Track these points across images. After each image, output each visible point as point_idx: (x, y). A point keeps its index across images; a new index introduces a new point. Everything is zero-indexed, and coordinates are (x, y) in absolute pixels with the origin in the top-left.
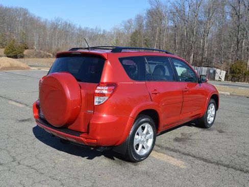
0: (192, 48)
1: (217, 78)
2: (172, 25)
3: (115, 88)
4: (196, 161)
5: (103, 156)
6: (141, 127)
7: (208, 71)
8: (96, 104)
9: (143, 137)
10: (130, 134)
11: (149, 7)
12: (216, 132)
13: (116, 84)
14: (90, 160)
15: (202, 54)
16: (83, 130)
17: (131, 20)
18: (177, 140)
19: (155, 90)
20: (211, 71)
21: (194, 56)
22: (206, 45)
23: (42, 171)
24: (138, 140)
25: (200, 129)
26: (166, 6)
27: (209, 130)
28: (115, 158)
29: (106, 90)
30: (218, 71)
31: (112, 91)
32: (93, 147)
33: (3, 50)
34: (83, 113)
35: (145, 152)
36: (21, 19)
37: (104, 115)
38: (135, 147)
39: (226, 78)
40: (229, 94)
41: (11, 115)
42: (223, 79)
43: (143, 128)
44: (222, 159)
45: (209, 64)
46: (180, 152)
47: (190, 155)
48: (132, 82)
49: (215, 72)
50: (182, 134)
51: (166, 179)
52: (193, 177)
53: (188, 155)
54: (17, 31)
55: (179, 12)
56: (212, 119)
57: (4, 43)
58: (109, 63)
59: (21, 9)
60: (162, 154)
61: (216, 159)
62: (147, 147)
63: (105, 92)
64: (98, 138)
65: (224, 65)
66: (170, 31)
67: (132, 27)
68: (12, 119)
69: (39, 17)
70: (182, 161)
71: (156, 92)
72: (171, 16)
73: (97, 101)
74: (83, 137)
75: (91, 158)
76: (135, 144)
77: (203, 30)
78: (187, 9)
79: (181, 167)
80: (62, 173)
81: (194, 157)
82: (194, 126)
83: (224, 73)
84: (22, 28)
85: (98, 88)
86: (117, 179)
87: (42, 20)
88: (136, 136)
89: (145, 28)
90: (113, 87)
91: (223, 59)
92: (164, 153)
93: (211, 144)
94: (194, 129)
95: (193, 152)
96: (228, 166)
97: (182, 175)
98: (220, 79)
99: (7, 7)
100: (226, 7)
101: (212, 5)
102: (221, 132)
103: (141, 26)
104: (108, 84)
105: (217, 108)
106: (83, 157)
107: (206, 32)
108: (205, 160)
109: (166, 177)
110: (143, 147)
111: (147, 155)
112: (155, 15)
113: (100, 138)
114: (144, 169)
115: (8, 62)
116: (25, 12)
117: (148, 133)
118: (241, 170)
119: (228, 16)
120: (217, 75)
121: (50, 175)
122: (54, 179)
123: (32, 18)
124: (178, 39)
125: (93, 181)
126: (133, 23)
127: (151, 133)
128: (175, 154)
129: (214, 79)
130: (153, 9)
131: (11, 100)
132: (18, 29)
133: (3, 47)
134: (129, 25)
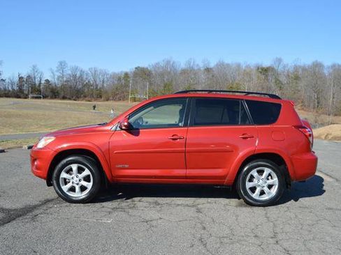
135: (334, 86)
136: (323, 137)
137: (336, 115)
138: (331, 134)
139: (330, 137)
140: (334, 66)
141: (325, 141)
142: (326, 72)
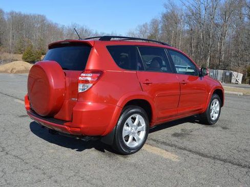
0: (208, 52)
1: (233, 81)
2: (188, 28)
3: (100, 76)
4: (191, 155)
5: (93, 149)
6: (130, 117)
7: (224, 74)
8: (80, 91)
9: (133, 128)
10: (118, 124)
11: (165, 11)
12: (219, 128)
13: (102, 71)
14: (80, 152)
15: (219, 58)
16: (68, 119)
17: (146, 24)
18: (175, 135)
19: (147, 80)
20: (228, 74)
21: (210, 59)
22: (223, 48)
23: (28, 161)
24: (127, 131)
25: (203, 125)
26: (182, 10)
27: (213, 127)
28: (105, 151)
29: (90, 77)
30: (235, 73)
31: (96, 78)
32: (78, 136)
33: (22, 55)
34: (67, 101)
35: (136, 144)
36: (39, 25)
37: (90, 103)
38: (124, 139)
39: (244, 80)
40: (242, 94)
41: (13, 112)
42: (240, 82)
43: (134, 119)
44: (220, 154)
45: (226, 67)
46: (176, 146)
47: (186, 150)
48: (120, 71)
49: (231, 74)
50: (182, 130)
51: (154, 171)
52: (183, 170)
53: (185, 149)
54: (35, 37)
55: (195, 15)
56: (217, 115)
57: (22, 49)
58: (95, 51)
59: (39, 16)
60: (156, 148)
61: (213, 153)
62: (139, 139)
63: (89, 79)
64: (82, 126)
65: (242, 68)
66: (186, 35)
67: (147, 31)
68: (13, 114)
69: (56, 24)
70: (176, 154)
71: (148, 82)
72: (187, 19)
73: (81, 88)
74: (67, 126)
75: (80, 150)
76: (124, 135)
77: (220, 33)
78: (204, 12)
79: (173, 160)
80: (48, 163)
81: (190, 151)
82: (197, 122)
83: (241, 76)
84: (39, 34)
85: (82, 75)
86: (102, 170)
87: (60, 26)
88: (125, 127)
89: (160, 32)
90: (98, 75)
91: (240, 62)
92: (158, 147)
93: (211, 139)
94: (196, 126)
95: (190, 147)
96: (225, 161)
97: (172, 168)
98: (237, 82)
99: (26, 14)
100: (243, 9)
101: (228, 7)
102: (224, 128)
103: (156, 30)
104: (93, 72)
105: (221, 105)
106: (73, 149)
107: (223, 35)
108: (202, 155)
109: (154, 169)
110: (134, 139)
111: (139, 148)
112: (170, 19)
113: (83, 126)
114: (133, 161)
115: (22, 65)
116: (42, 19)
117: (139, 124)
118: (238, 165)
119: (246, 18)
120: (233, 77)
121: (34, 164)
122: (37, 168)
123: (49, 24)
124: (194, 42)
125: (76, 171)
126: (149, 27)
127: (144, 125)
128: (170, 148)
129: (231, 81)
130: (168, 13)
131: (17, 98)
132: (36, 35)
133: (22, 53)
134: (144, 29)
135: (13, 30)
136: (9, 71)
137: (15, 53)
138: (15, 69)
139: (15, 71)
140: (12, 13)
141: (12, 75)
142: (6, 17)
